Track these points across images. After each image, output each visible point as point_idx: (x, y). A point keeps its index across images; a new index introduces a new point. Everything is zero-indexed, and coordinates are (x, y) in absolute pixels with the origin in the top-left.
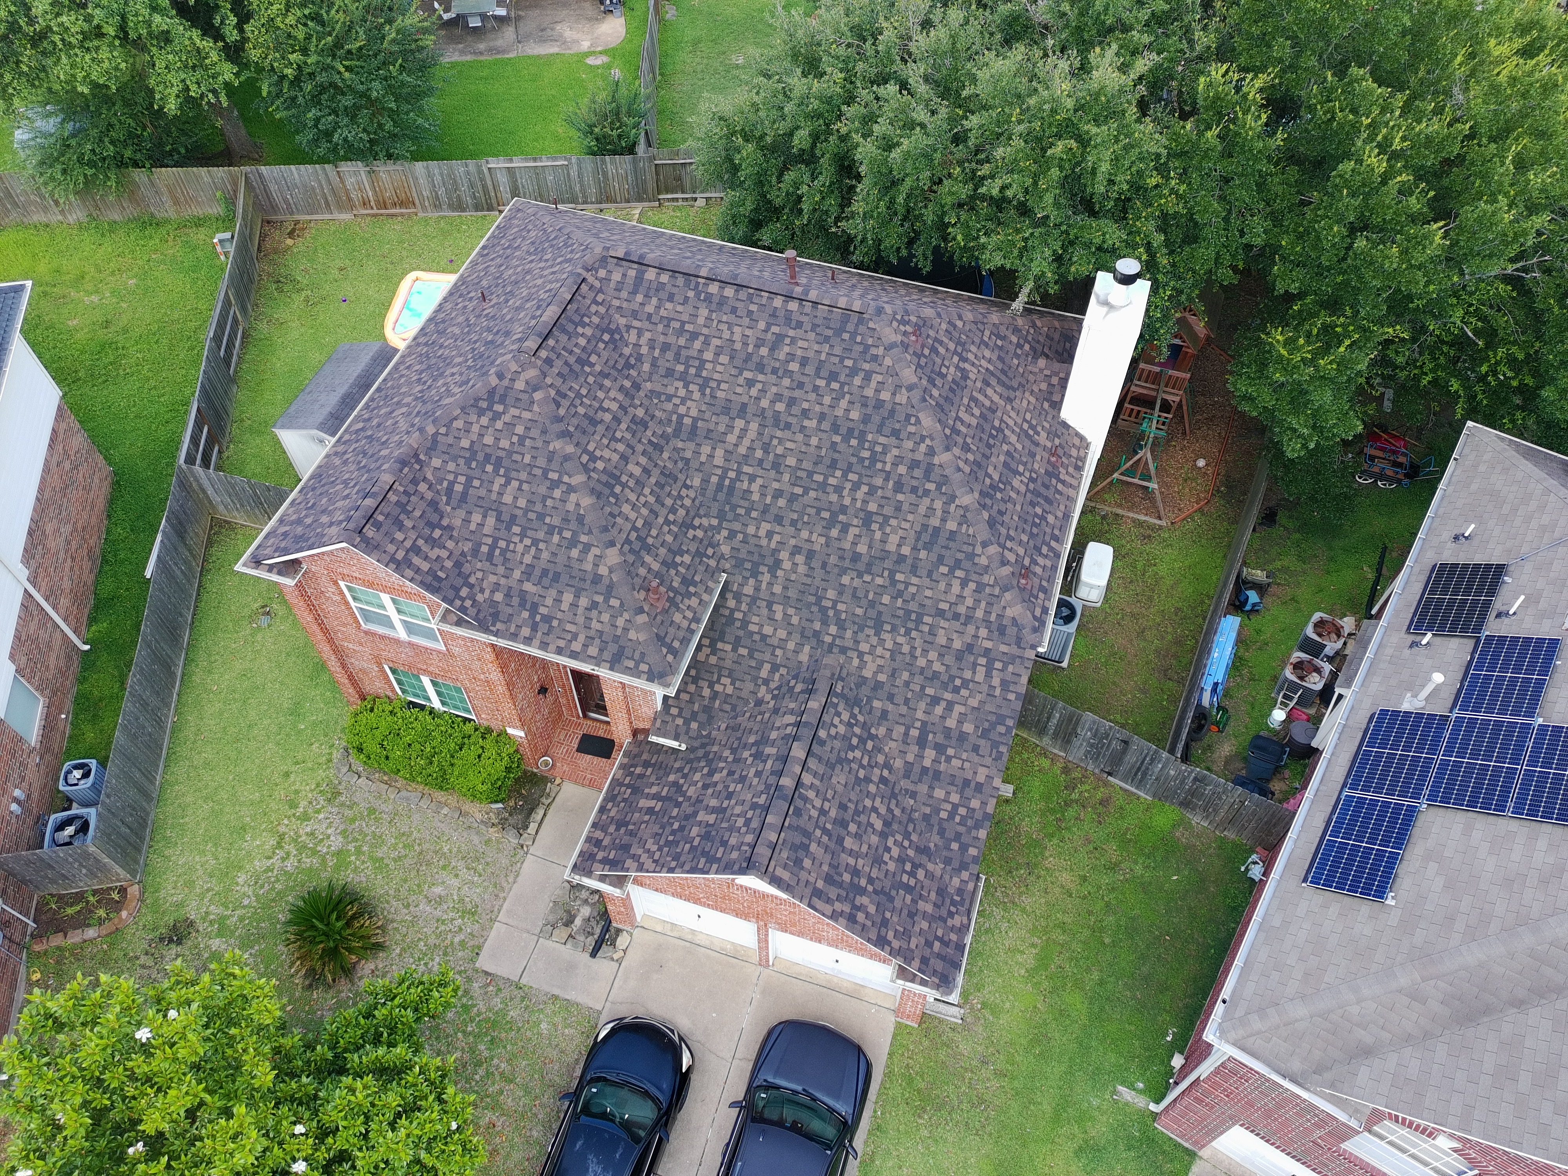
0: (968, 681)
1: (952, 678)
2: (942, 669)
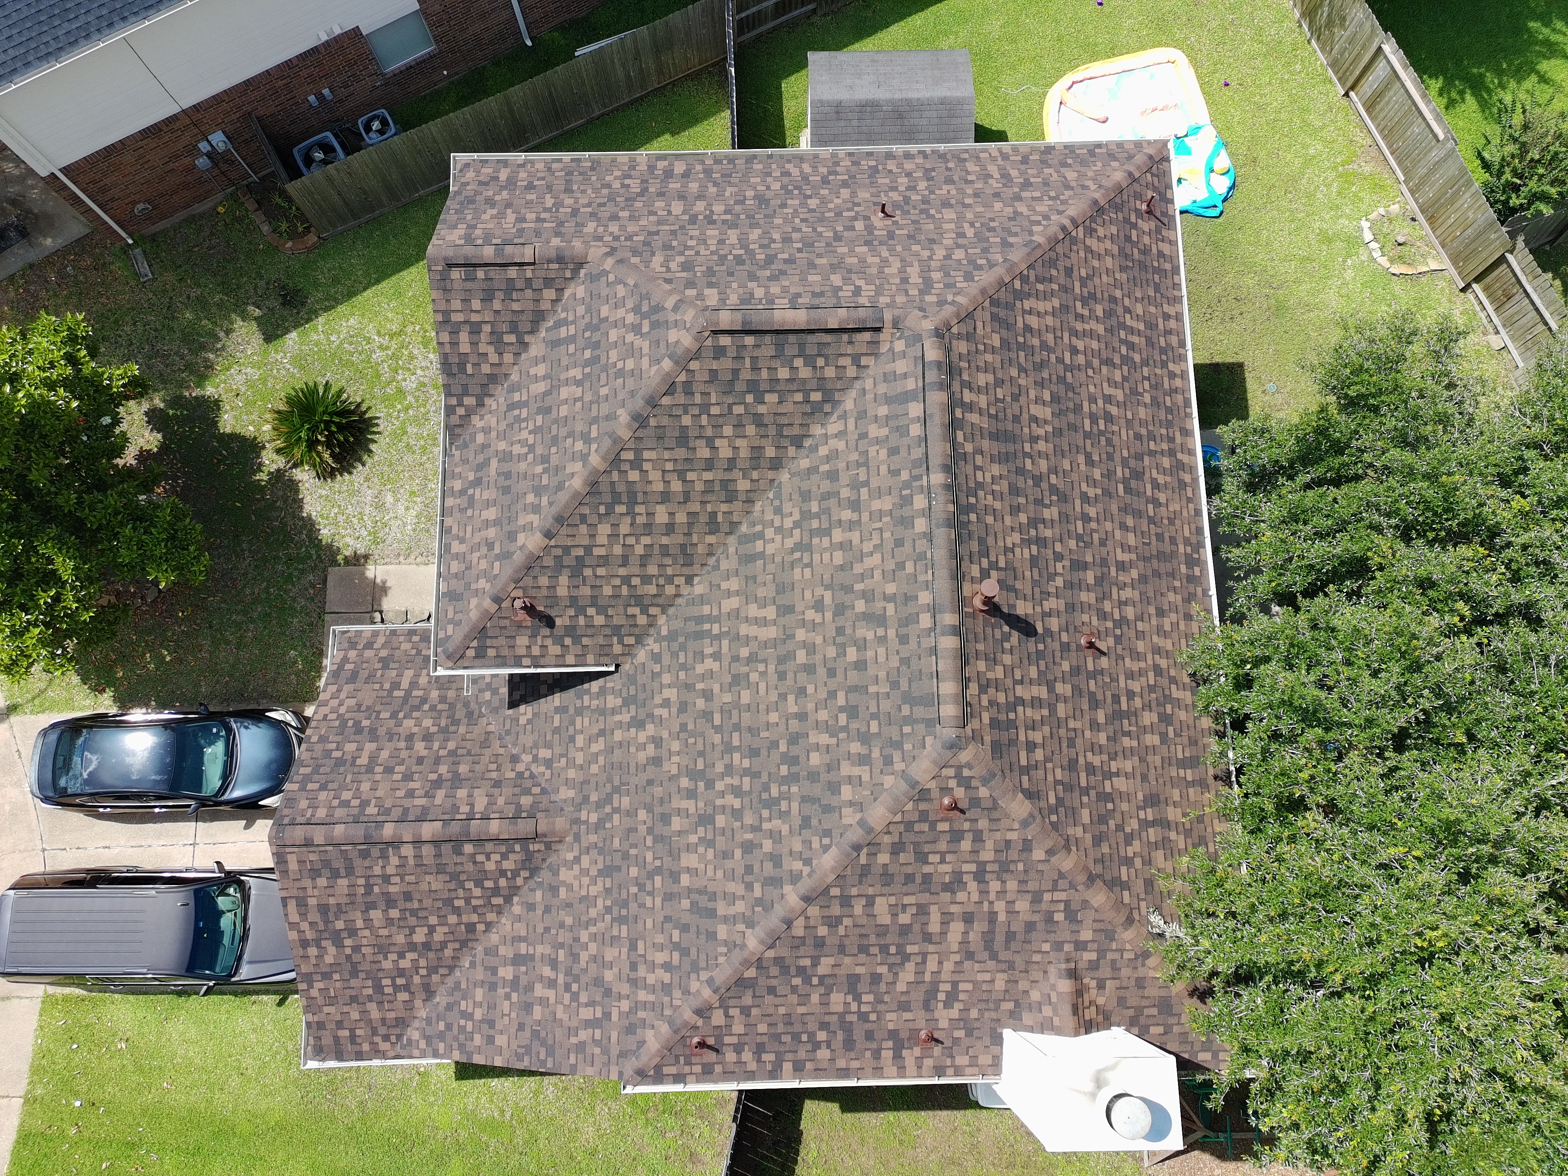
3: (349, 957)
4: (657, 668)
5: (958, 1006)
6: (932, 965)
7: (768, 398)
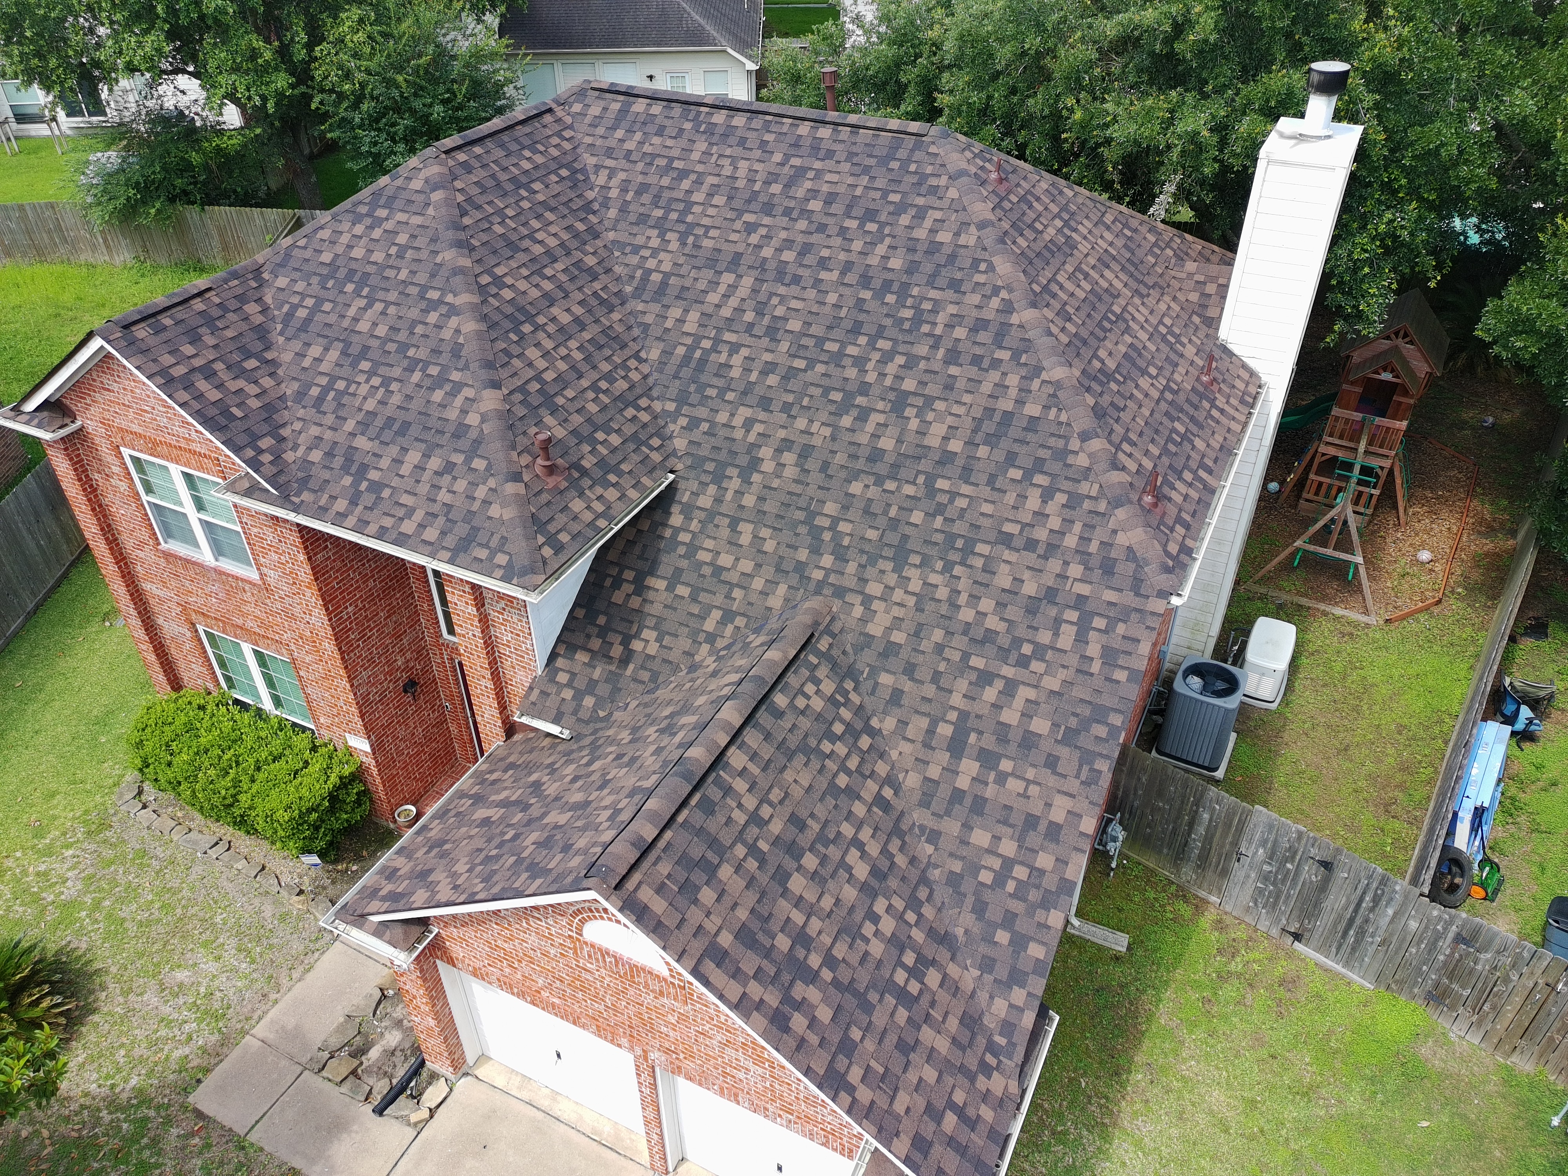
0: (1045, 648)
1: (1018, 642)
2: (1001, 627)
3: (836, 985)
5: (1185, 340)
7: (535, 187)
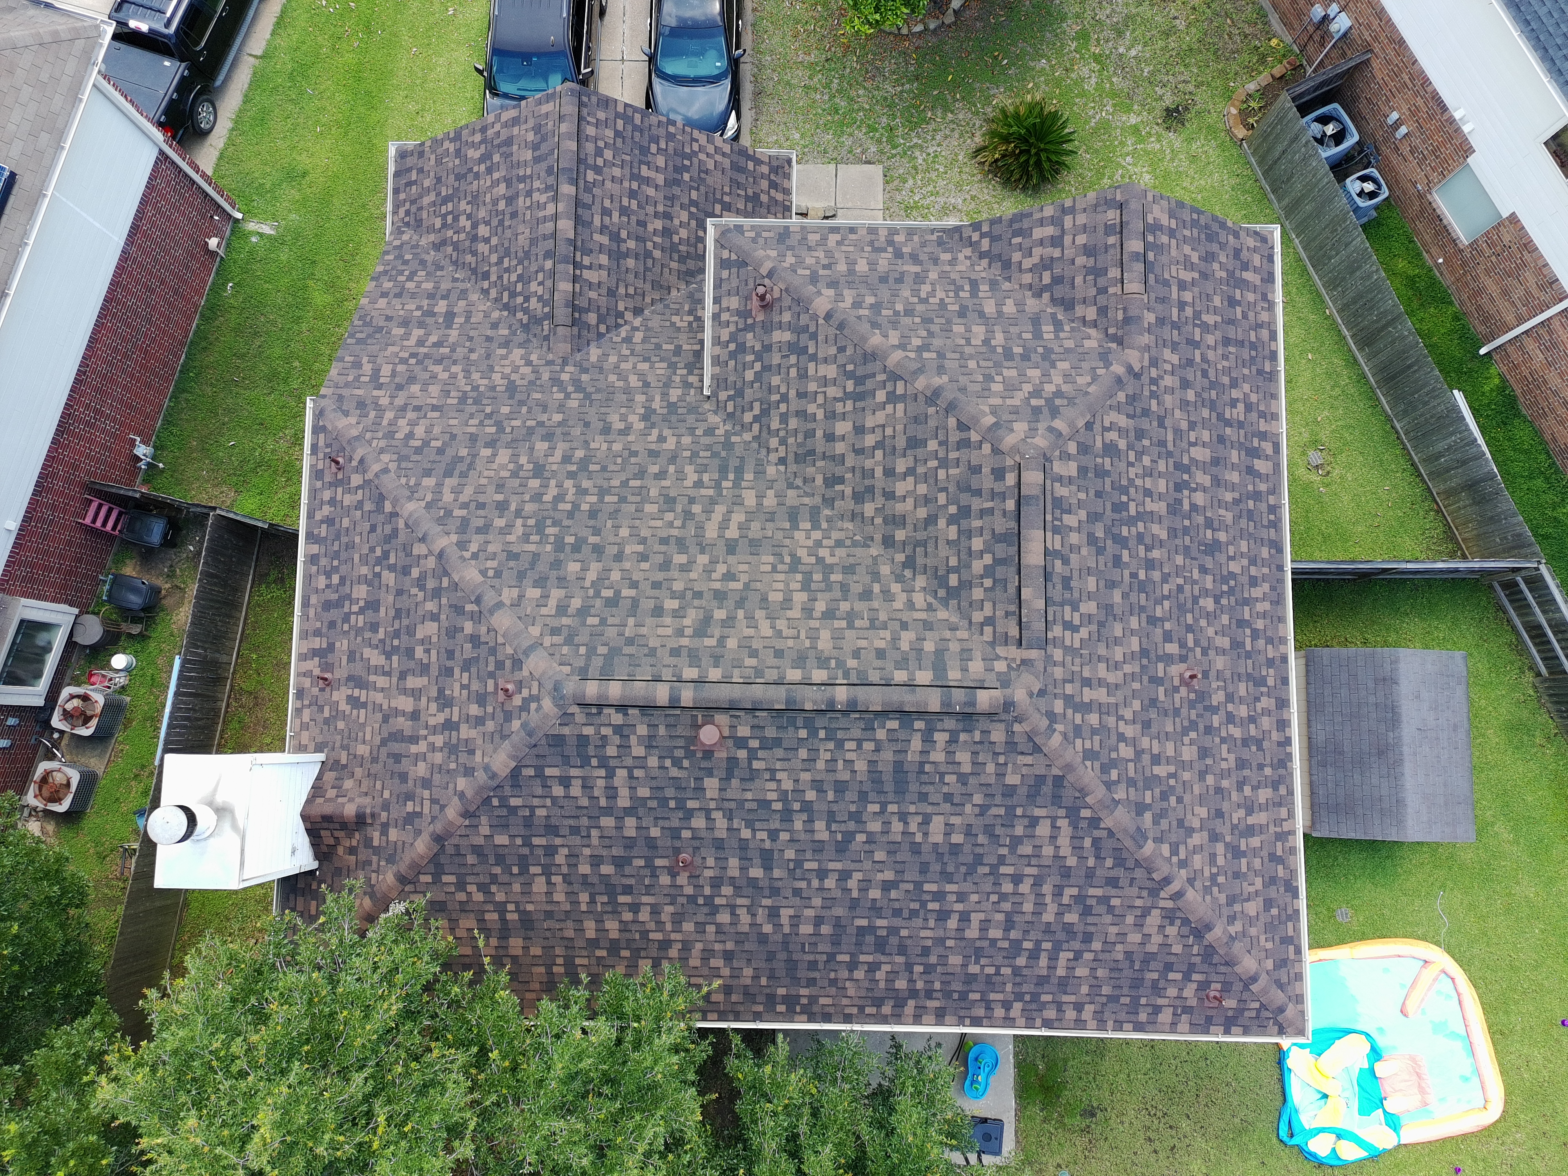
0: (400, 363)
1: (419, 363)
3: (470, 170)
4: (699, 432)
5: (347, 708)
6: (381, 681)
7: (953, 529)
